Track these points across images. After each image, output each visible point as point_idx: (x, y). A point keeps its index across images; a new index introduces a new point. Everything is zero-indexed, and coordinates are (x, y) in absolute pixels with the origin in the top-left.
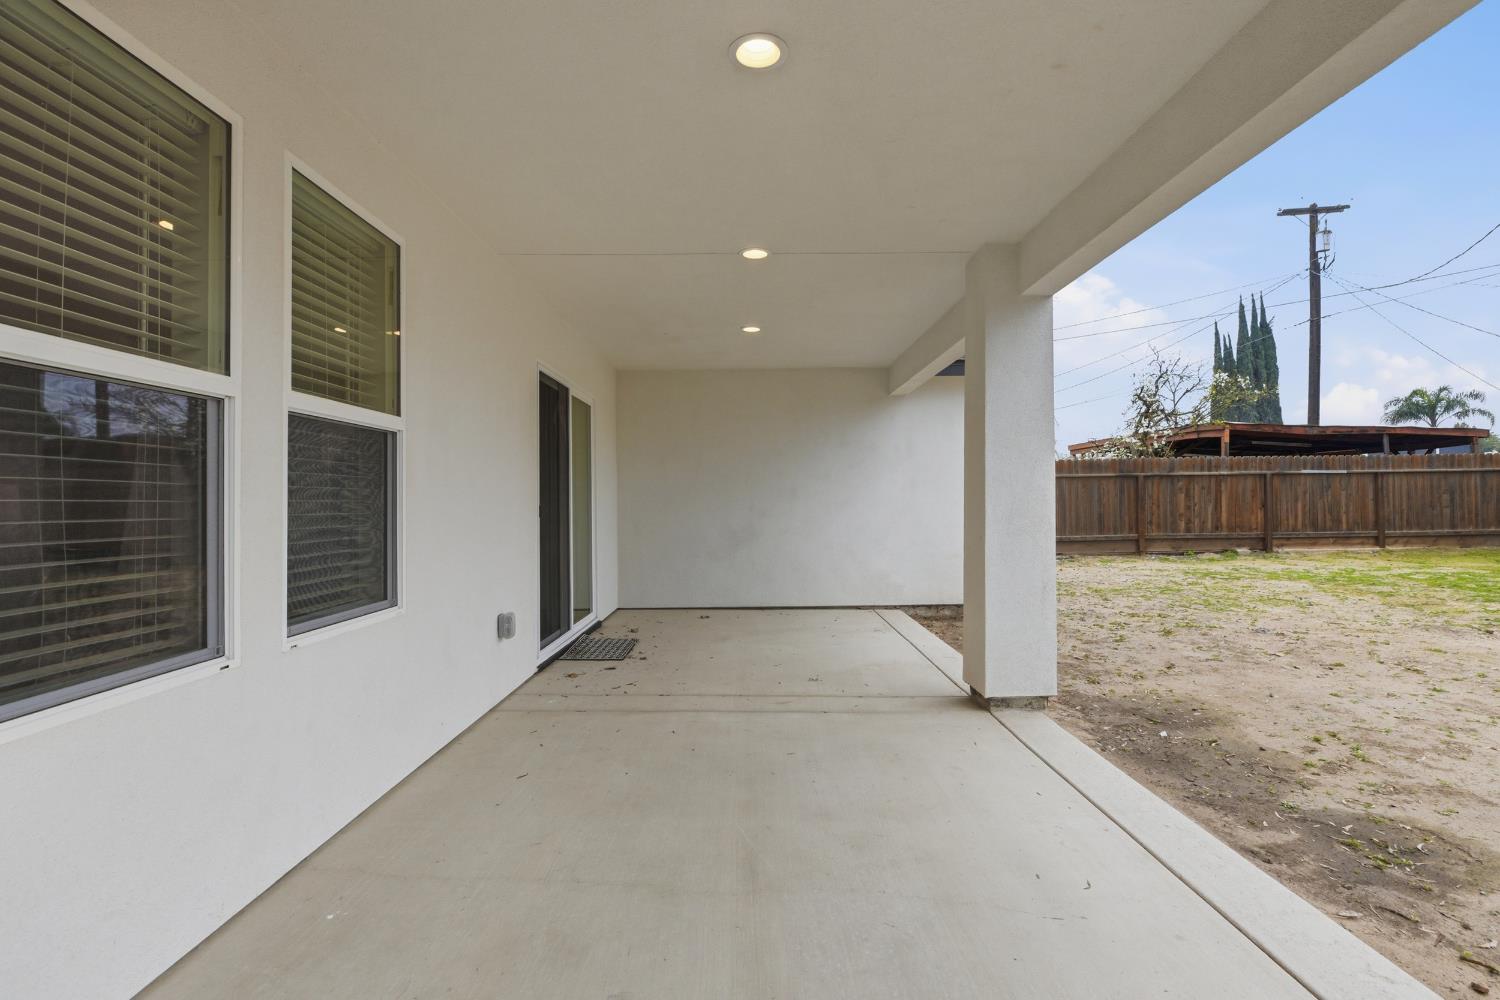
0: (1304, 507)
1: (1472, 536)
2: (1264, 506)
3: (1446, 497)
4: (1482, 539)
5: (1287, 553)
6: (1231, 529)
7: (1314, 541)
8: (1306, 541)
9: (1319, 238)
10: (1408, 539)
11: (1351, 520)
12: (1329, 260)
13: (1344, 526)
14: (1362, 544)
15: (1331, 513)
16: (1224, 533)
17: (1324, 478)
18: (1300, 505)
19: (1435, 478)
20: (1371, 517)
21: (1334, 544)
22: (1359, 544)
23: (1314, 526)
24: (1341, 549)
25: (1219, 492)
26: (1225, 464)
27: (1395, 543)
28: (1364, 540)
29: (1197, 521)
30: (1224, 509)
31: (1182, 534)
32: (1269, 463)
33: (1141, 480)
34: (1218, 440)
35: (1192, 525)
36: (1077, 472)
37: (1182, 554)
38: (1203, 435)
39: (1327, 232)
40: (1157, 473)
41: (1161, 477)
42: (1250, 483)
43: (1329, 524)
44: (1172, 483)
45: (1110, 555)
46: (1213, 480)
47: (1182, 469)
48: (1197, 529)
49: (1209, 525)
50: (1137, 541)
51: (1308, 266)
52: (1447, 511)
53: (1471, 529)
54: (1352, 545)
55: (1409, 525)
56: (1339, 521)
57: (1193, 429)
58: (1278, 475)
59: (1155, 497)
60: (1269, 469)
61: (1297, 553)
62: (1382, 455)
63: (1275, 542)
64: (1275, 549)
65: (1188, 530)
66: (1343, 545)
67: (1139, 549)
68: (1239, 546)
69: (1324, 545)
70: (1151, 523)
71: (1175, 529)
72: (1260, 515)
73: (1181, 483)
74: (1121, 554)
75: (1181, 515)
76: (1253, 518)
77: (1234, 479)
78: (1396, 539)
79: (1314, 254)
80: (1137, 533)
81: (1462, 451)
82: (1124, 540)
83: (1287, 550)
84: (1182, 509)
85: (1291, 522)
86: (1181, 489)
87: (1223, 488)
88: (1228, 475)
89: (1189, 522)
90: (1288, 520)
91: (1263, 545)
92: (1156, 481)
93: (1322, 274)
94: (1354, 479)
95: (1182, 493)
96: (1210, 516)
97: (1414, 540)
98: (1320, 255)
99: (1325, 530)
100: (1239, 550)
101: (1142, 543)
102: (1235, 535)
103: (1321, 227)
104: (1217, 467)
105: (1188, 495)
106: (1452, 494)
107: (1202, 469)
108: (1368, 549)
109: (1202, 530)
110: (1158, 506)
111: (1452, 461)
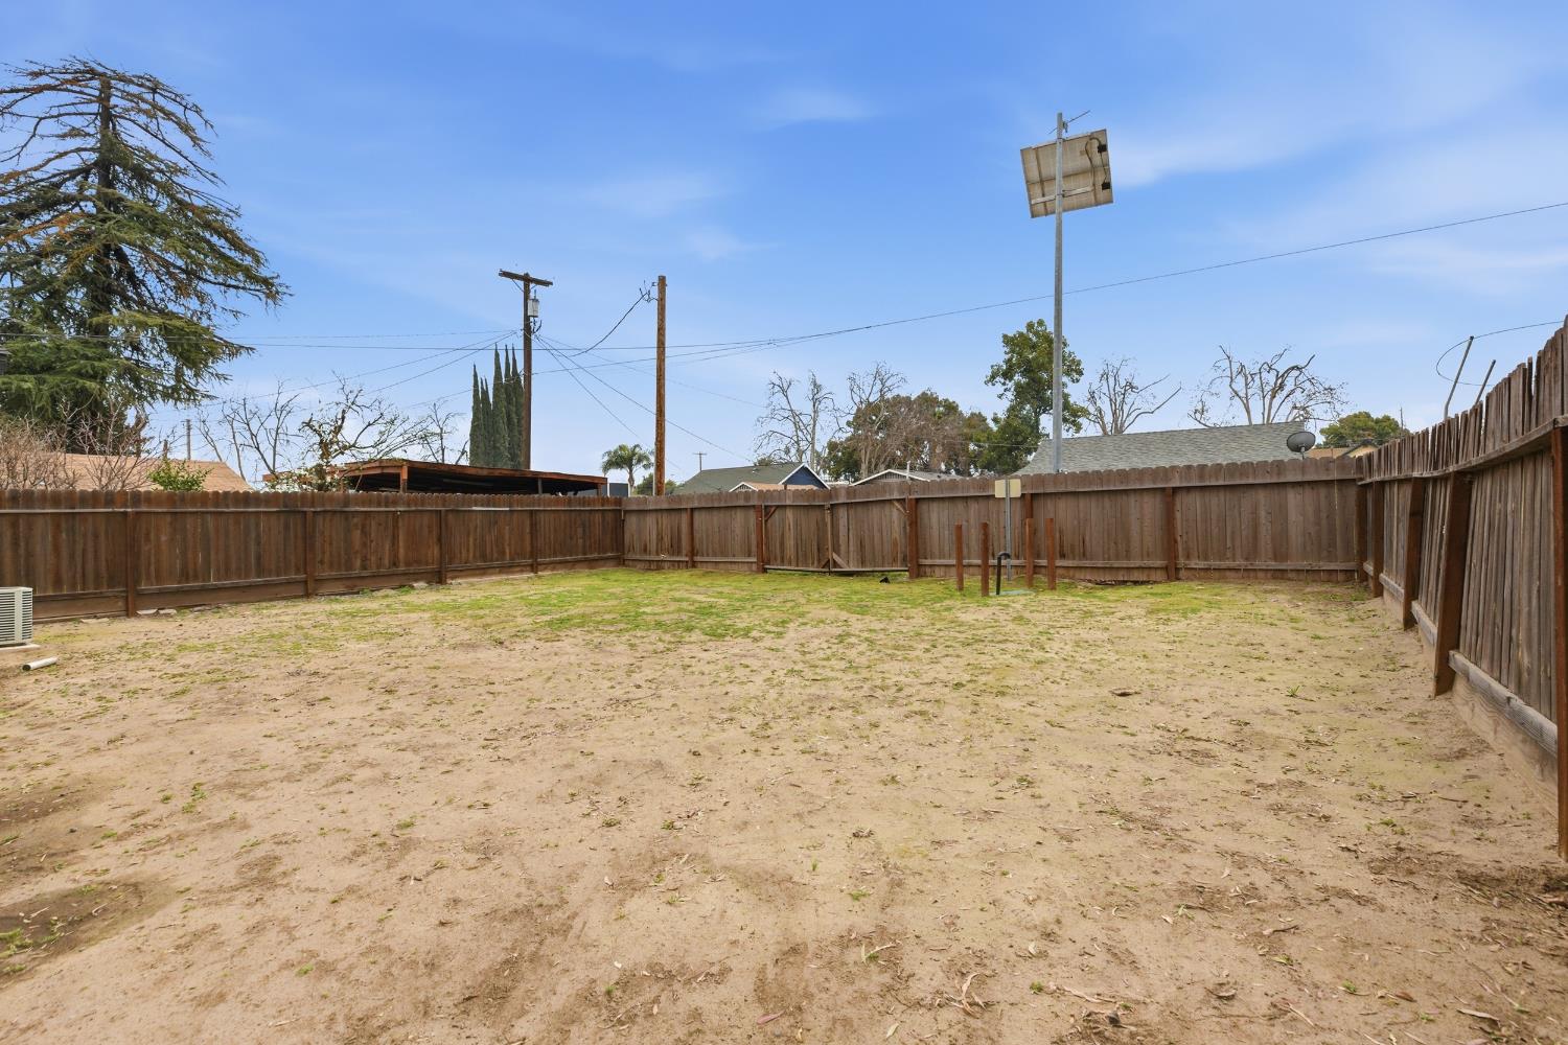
0: (475, 540)
1: (597, 560)
2: (439, 540)
3: (580, 530)
4: (602, 563)
5: (460, 584)
6: (408, 564)
7: (482, 571)
8: (477, 572)
9: (530, 303)
10: (553, 565)
11: (513, 552)
12: (538, 325)
13: (508, 557)
14: (522, 571)
15: (497, 546)
16: (402, 568)
17: (492, 514)
18: (471, 540)
19: (573, 514)
20: (528, 549)
21: (500, 572)
22: (518, 572)
23: (484, 557)
24: (505, 577)
25: (396, 527)
26: (402, 499)
27: (545, 569)
28: (522, 568)
29: (373, 559)
30: (401, 544)
31: (356, 572)
32: (444, 500)
33: (309, 516)
34: (398, 476)
35: (368, 562)
36: (227, 507)
37: (358, 593)
38: (386, 471)
39: (536, 300)
40: (329, 508)
41: (335, 512)
42: (426, 519)
43: (495, 555)
44: (347, 519)
45: (271, 600)
46: (390, 516)
47: (357, 504)
48: (374, 566)
49: (386, 562)
50: (306, 582)
51: (522, 327)
52: (580, 541)
53: (595, 555)
54: (513, 573)
55: (555, 555)
56: (504, 553)
57: (377, 464)
58: (452, 511)
59: (327, 533)
60: (444, 506)
61: (467, 583)
62: (536, 496)
63: (449, 575)
64: (449, 581)
65: (364, 568)
66: (508, 573)
67: (307, 590)
68: (416, 581)
69: (492, 574)
70: (322, 562)
71: (349, 567)
72: (436, 551)
73: (355, 520)
74: (283, 598)
75: (357, 552)
76: (430, 554)
77: (412, 515)
78: (546, 566)
79: (527, 318)
80: (306, 573)
81: (590, 494)
82: (289, 583)
83: (460, 581)
84: (357, 544)
85: (464, 555)
86: (356, 525)
87: (400, 524)
88: (405, 511)
89: (365, 559)
90: (461, 553)
91: (438, 578)
92: (328, 516)
93: (533, 337)
94: (515, 515)
95: (357, 529)
96: (387, 552)
97: (558, 566)
98: (532, 319)
99: (492, 561)
100: (415, 585)
101: (311, 585)
102: (412, 569)
103: (532, 295)
104: (395, 503)
105: (364, 532)
106: (584, 527)
107: (379, 505)
108: (525, 575)
109: (378, 567)
110: (331, 544)
111: (584, 502)
